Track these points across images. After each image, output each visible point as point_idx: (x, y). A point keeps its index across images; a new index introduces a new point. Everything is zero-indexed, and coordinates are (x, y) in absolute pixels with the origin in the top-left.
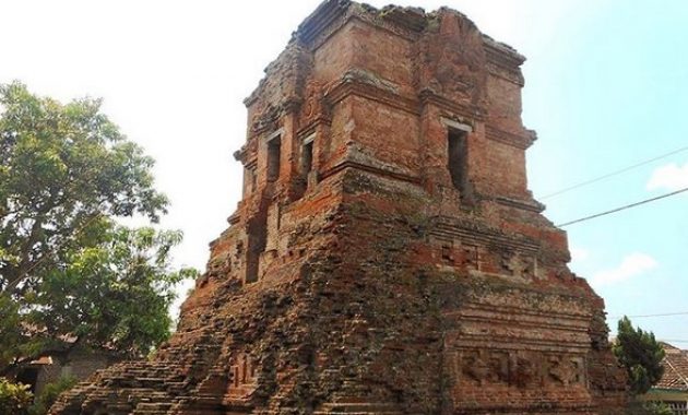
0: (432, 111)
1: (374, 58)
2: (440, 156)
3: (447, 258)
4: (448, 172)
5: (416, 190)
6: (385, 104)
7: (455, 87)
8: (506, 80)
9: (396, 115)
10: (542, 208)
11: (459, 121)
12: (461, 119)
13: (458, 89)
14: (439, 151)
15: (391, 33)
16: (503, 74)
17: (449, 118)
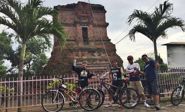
0: (78, 25)
1: (64, 17)
2: (80, 34)
3: (78, 55)
4: (82, 37)
5: (74, 42)
6: (67, 26)
7: (83, 19)
8: (100, 12)
9: (70, 28)
10: (110, 40)
11: (85, 26)
12: (85, 25)
13: (84, 19)
14: (80, 33)
15: (68, 10)
16: (99, 11)
17: (83, 25)
